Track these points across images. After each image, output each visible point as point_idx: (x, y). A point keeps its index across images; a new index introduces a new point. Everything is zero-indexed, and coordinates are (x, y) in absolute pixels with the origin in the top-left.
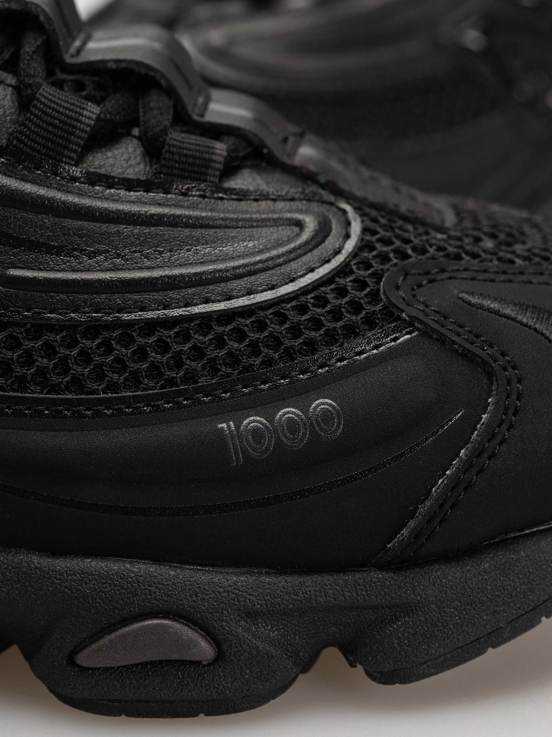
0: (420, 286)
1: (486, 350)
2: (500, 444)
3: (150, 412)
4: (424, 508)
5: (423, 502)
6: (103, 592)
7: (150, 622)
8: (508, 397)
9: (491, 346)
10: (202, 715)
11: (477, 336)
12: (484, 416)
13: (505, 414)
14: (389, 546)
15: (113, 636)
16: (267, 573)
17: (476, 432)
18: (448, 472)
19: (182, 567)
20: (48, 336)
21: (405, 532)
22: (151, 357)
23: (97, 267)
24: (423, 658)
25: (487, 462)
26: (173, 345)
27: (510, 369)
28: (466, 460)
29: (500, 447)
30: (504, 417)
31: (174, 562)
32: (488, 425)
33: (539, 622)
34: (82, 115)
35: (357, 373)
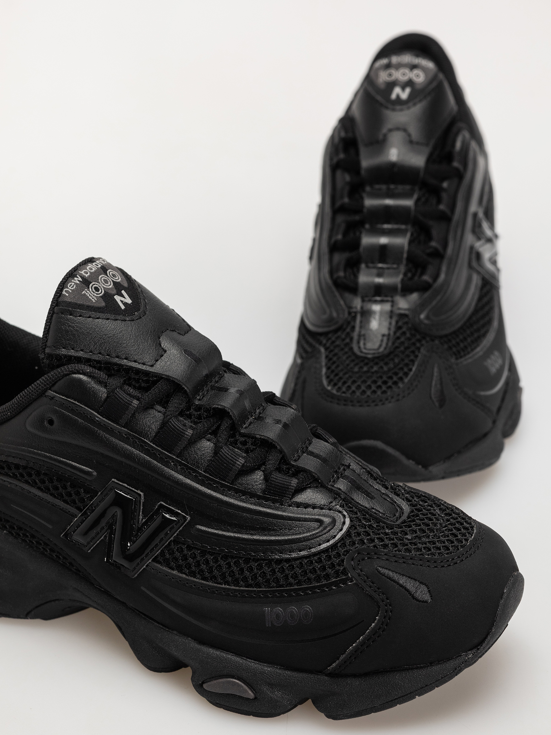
0: (363, 559)
1: (380, 596)
2: (378, 637)
3: (240, 597)
4: (342, 657)
5: (343, 654)
6: (213, 664)
7: (231, 680)
8: (384, 618)
9: (383, 594)
10: (251, 716)
11: (378, 589)
12: (373, 624)
13: (382, 625)
14: (329, 668)
15: (215, 682)
16: (280, 669)
17: (368, 630)
18: (354, 645)
19: (246, 660)
20: (208, 556)
21: (334, 665)
22: (245, 573)
23: (231, 530)
24: (340, 713)
25: (372, 643)
26: (255, 570)
27: (388, 606)
28: (361, 642)
29: (378, 638)
30: (381, 626)
31: (244, 657)
32: (373, 629)
33: (414, 698)
34: (236, 463)
35: (324, 596)
